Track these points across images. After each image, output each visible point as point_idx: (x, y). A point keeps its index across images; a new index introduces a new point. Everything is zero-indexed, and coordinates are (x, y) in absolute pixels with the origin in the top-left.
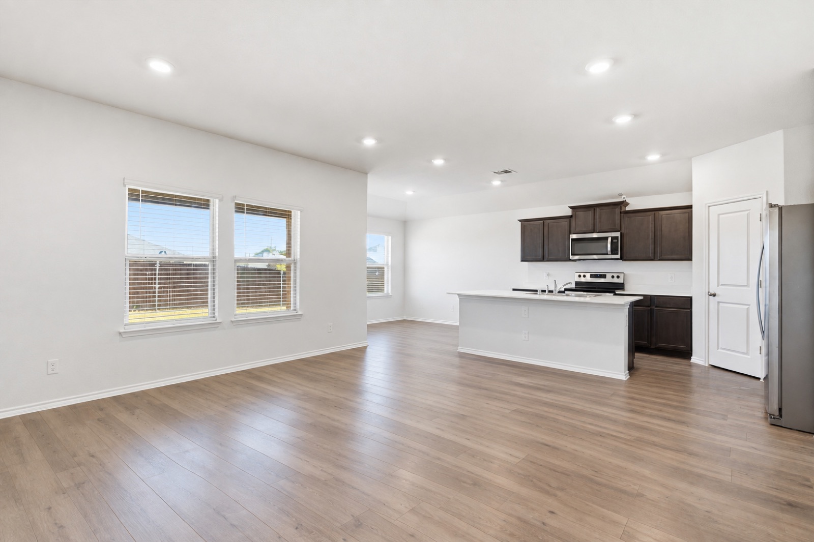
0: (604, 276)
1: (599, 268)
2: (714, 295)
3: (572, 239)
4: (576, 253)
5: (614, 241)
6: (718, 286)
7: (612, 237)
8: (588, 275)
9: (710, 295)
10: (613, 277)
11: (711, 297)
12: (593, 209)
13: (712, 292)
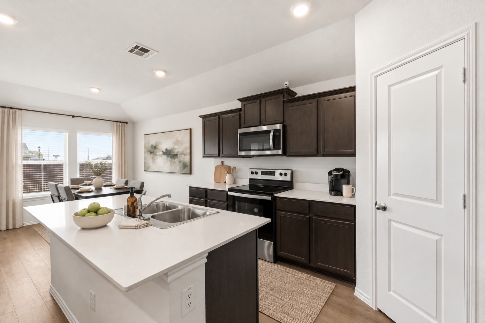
0: (273, 173)
1: (268, 165)
2: (384, 209)
3: (239, 133)
4: (243, 149)
5: (277, 134)
6: (389, 195)
7: (274, 130)
8: (260, 172)
9: (378, 209)
10: (281, 174)
11: (380, 212)
12: (258, 101)
13: (381, 203)
